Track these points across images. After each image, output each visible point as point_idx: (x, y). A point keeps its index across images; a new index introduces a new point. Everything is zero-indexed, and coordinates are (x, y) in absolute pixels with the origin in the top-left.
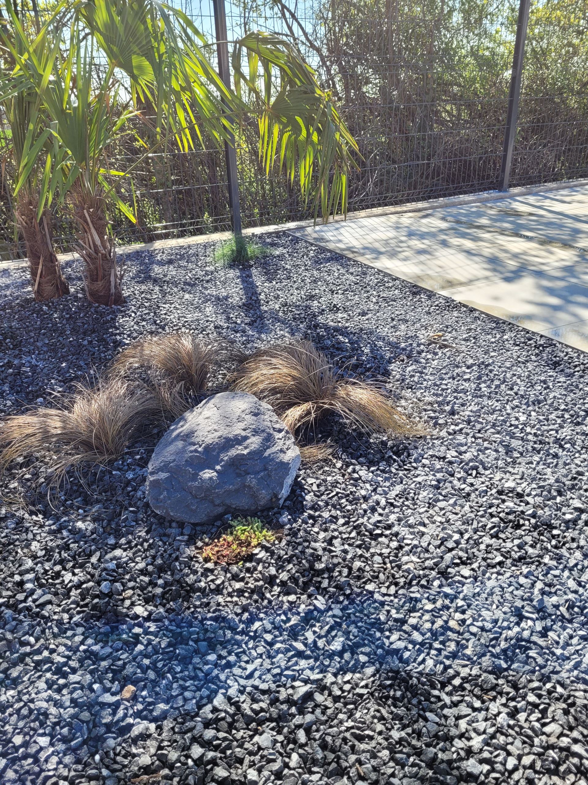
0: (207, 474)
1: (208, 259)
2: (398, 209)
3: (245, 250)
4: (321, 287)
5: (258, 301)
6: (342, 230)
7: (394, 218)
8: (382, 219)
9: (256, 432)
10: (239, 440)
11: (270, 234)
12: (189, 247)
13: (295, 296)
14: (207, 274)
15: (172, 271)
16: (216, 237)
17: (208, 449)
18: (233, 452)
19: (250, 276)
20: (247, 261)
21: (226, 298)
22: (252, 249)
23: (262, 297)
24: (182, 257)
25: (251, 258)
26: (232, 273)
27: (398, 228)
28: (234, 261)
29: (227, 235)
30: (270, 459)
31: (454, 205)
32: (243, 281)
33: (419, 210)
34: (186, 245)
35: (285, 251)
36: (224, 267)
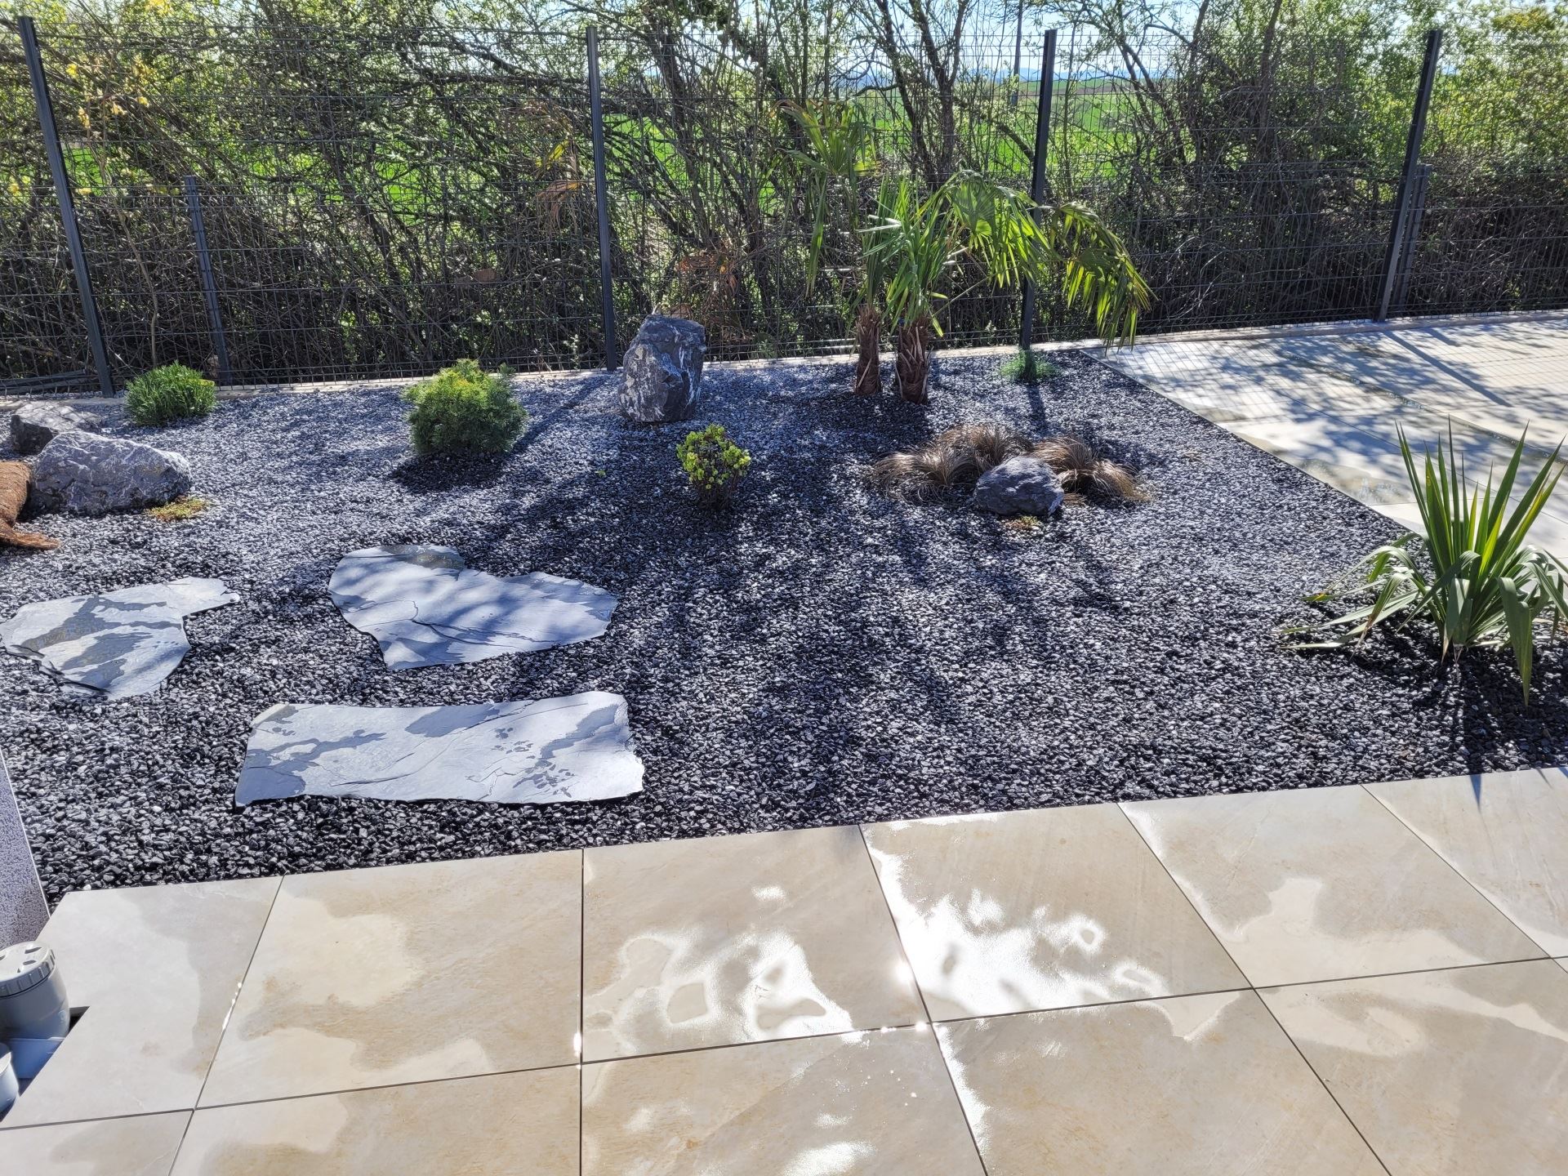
0: (1011, 490)
1: (994, 374)
2: (1225, 334)
3: (1034, 367)
4: (1105, 408)
5: (1043, 414)
6: (1146, 355)
7: (1216, 345)
8: (1199, 345)
9: (1040, 474)
10: (1030, 476)
11: (1061, 352)
12: (973, 358)
13: (1079, 413)
14: (993, 387)
15: (959, 382)
16: (1002, 350)
17: (1012, 478)
18: (1026, 481)
19: (1037, 393)
20: (1035, 378)
21: (1014, 409)
22: (1041, 367)
23: (1047, 411)
24: (967, 369)
25: (1039, 376)
26: (1018, 389)
27: (1215, 358)
28: (1021, 377)
29: (1013, 350)
30: (1046, 489)
31: (1301, 335)
32: (1030, 397)
33: (1252, 338)
34: (969, 356)
35: (1075, 372)
36: (1010, 382)
